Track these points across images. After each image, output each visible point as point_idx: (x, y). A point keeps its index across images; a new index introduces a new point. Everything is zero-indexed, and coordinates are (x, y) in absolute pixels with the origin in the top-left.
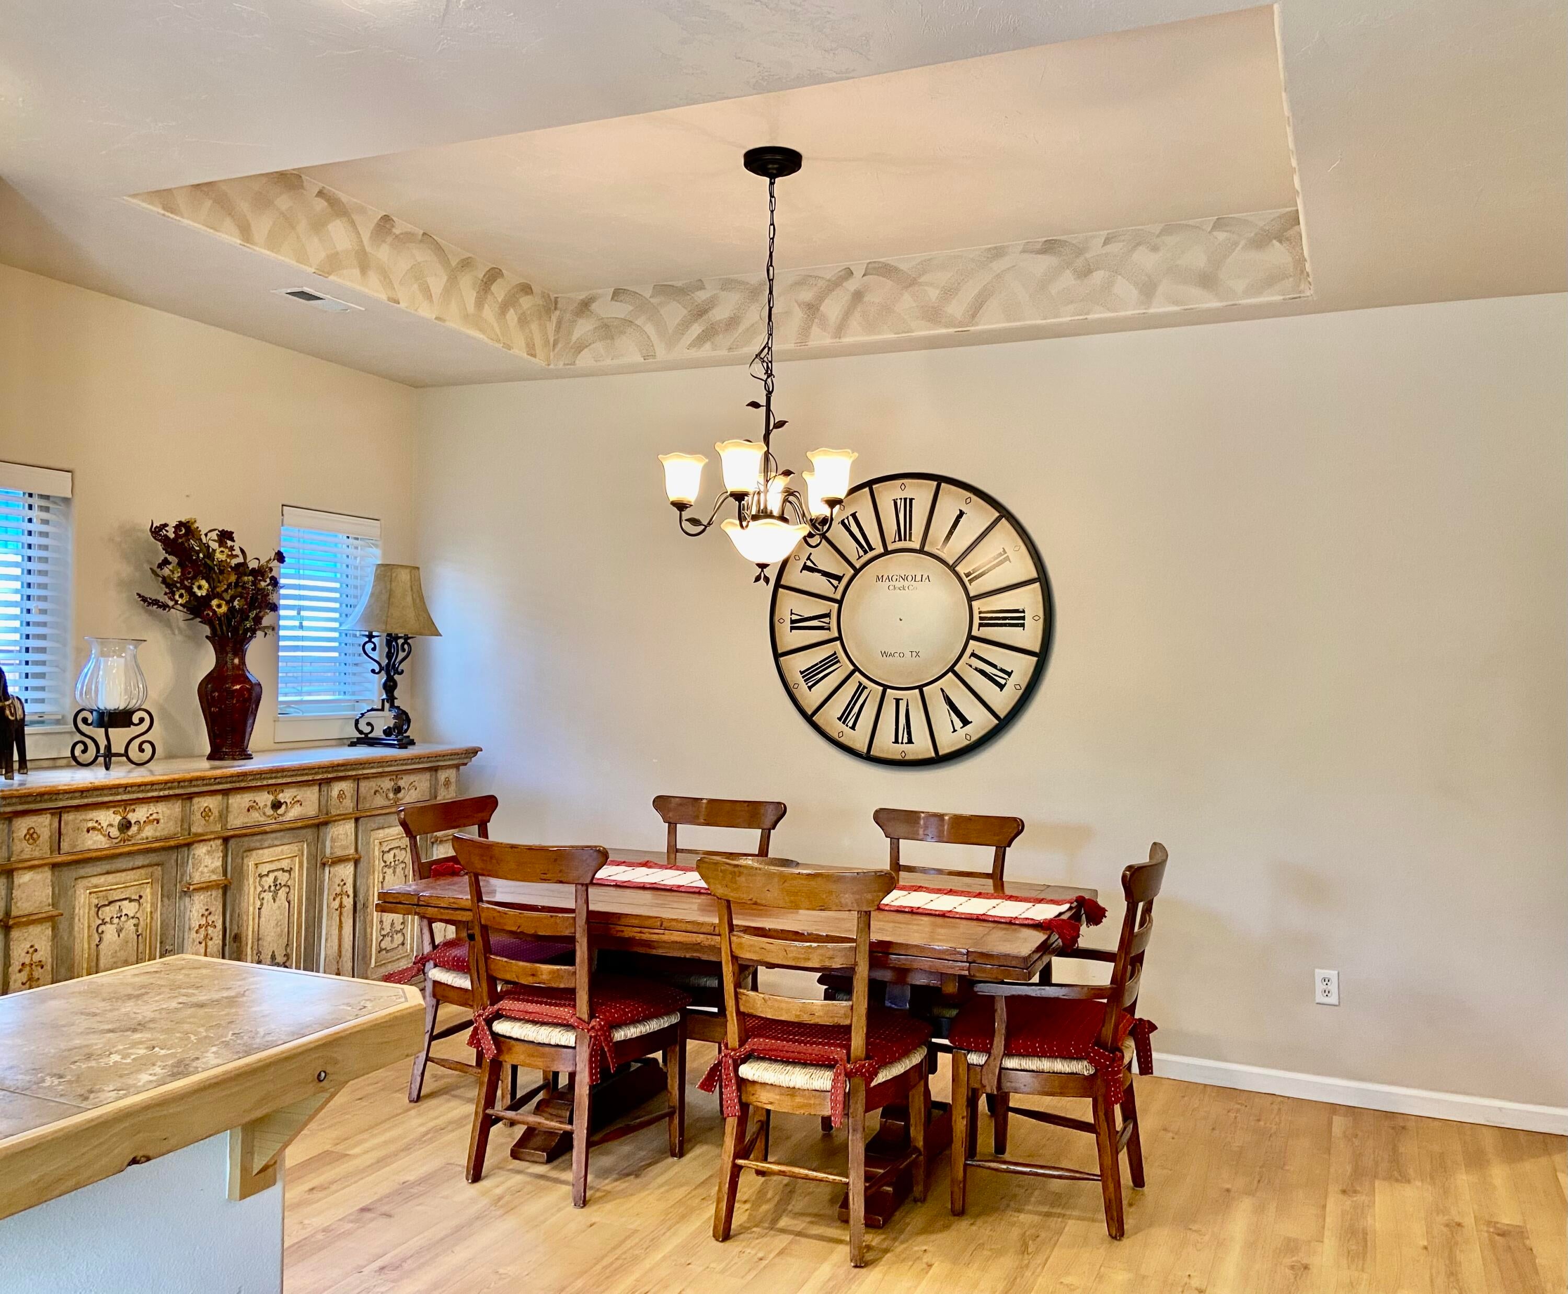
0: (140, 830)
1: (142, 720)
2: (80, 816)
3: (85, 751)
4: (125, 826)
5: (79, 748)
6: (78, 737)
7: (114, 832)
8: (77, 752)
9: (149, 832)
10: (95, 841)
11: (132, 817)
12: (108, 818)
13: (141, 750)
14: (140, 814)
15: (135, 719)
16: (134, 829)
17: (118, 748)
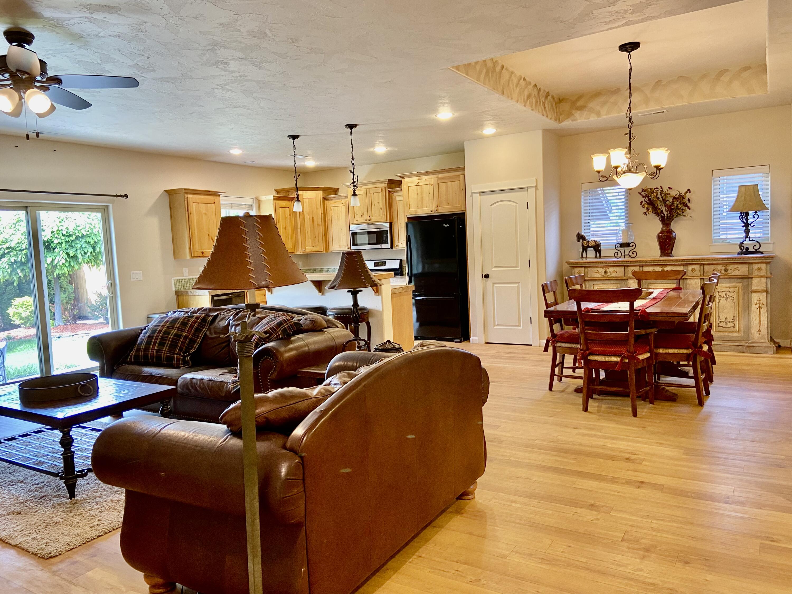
0: (611, 274)
1: (633, 245)
2: (593, 269)
3: (618, 255)
4: (606, 272)
5: (616, 254)
6: (617, 251)
7: (603, 274)
8: (616, 255)
9: (614, 275)
10: (597, 276)
11: (608, 270)
12: (601, 270)
13: (633, 254)
14: (611, 270)
15: (631, 245)
16: (609, 274)
17: (627, 253)
